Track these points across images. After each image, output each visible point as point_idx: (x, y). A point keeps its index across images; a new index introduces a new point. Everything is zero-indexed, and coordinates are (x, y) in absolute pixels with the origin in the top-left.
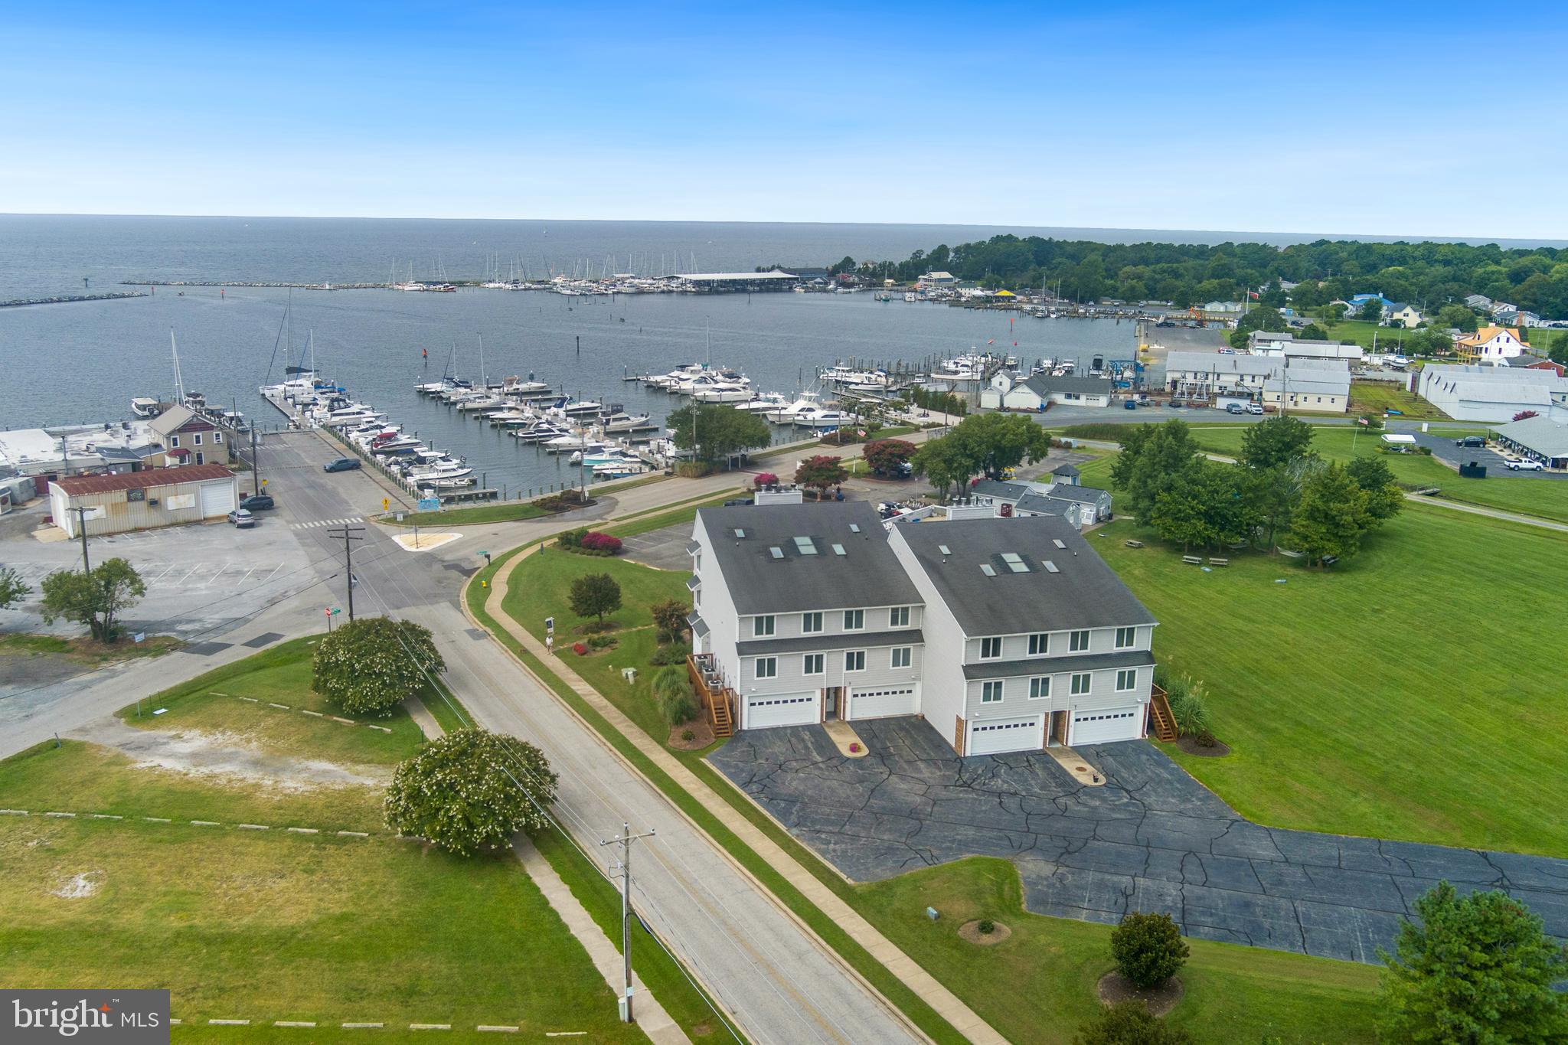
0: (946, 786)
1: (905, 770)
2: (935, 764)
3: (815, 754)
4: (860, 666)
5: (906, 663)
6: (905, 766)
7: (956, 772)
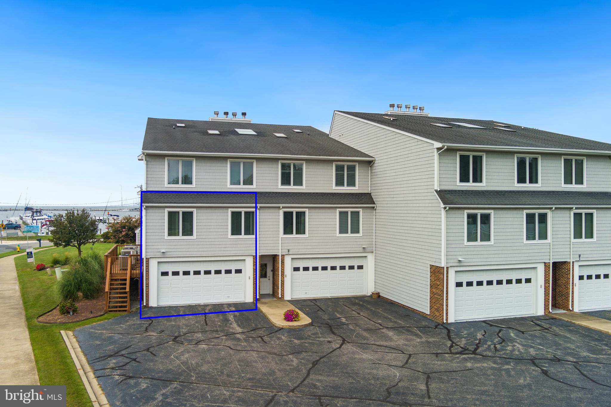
0: (437, 354)
1: (365, 338)
2: (408, 331)
3: (235, 325)
4: (301, 230)
5: (356, 229)
6: (365, 334)
7: (444, 338)
